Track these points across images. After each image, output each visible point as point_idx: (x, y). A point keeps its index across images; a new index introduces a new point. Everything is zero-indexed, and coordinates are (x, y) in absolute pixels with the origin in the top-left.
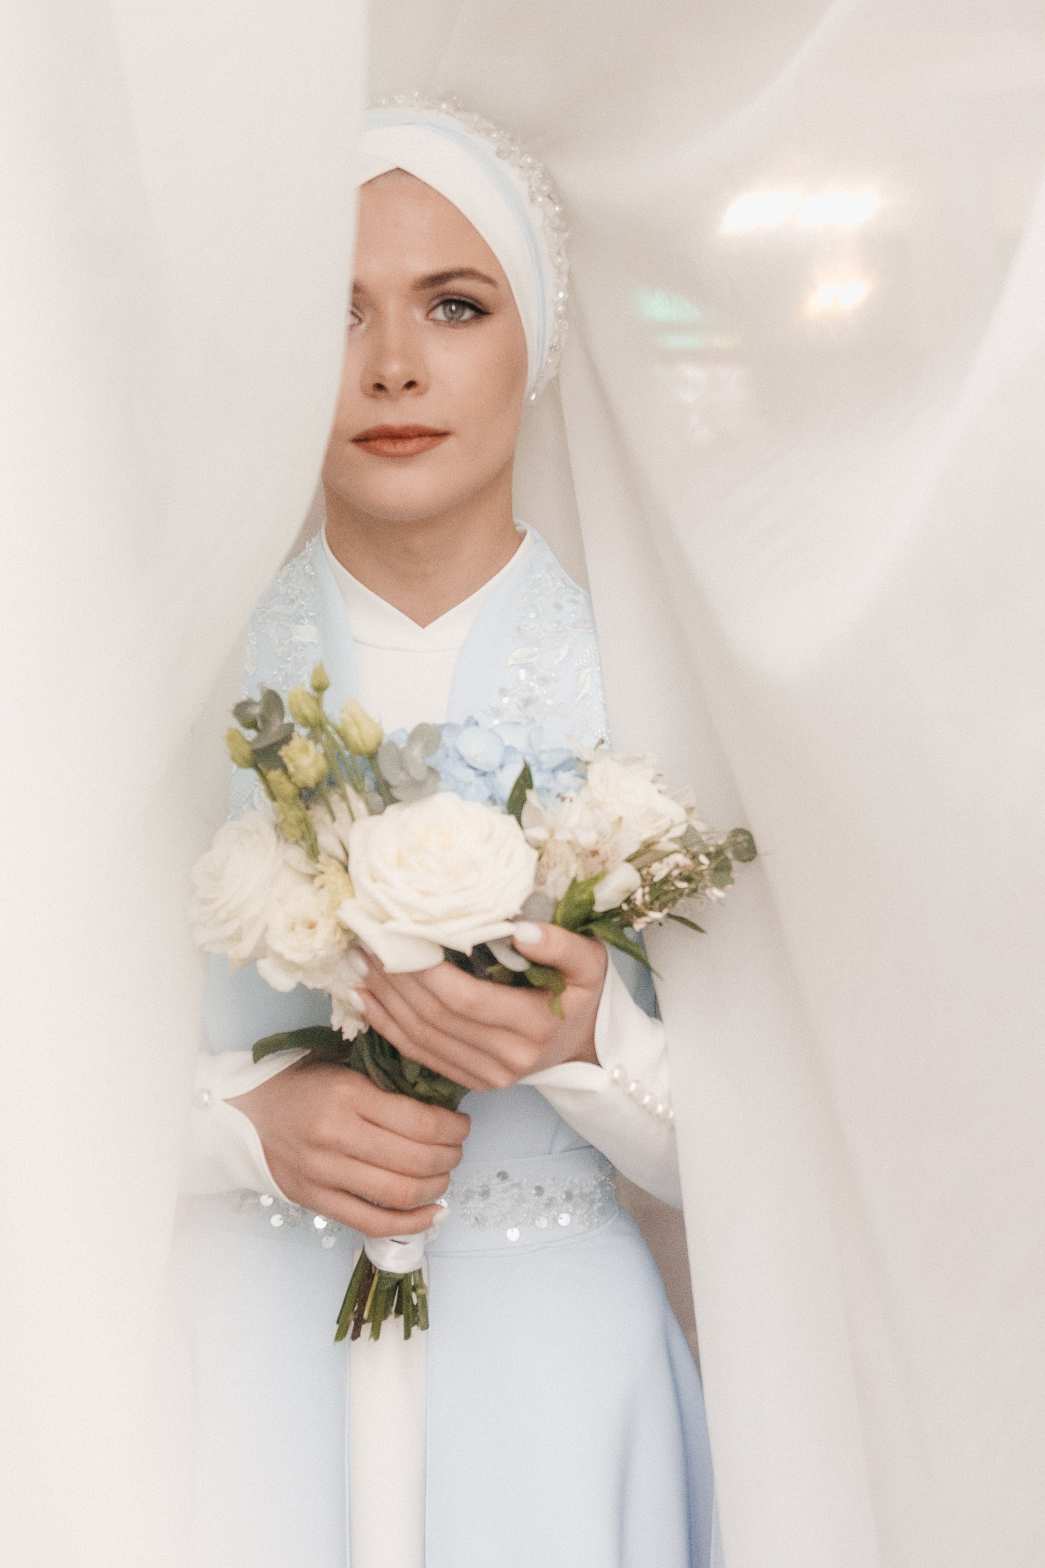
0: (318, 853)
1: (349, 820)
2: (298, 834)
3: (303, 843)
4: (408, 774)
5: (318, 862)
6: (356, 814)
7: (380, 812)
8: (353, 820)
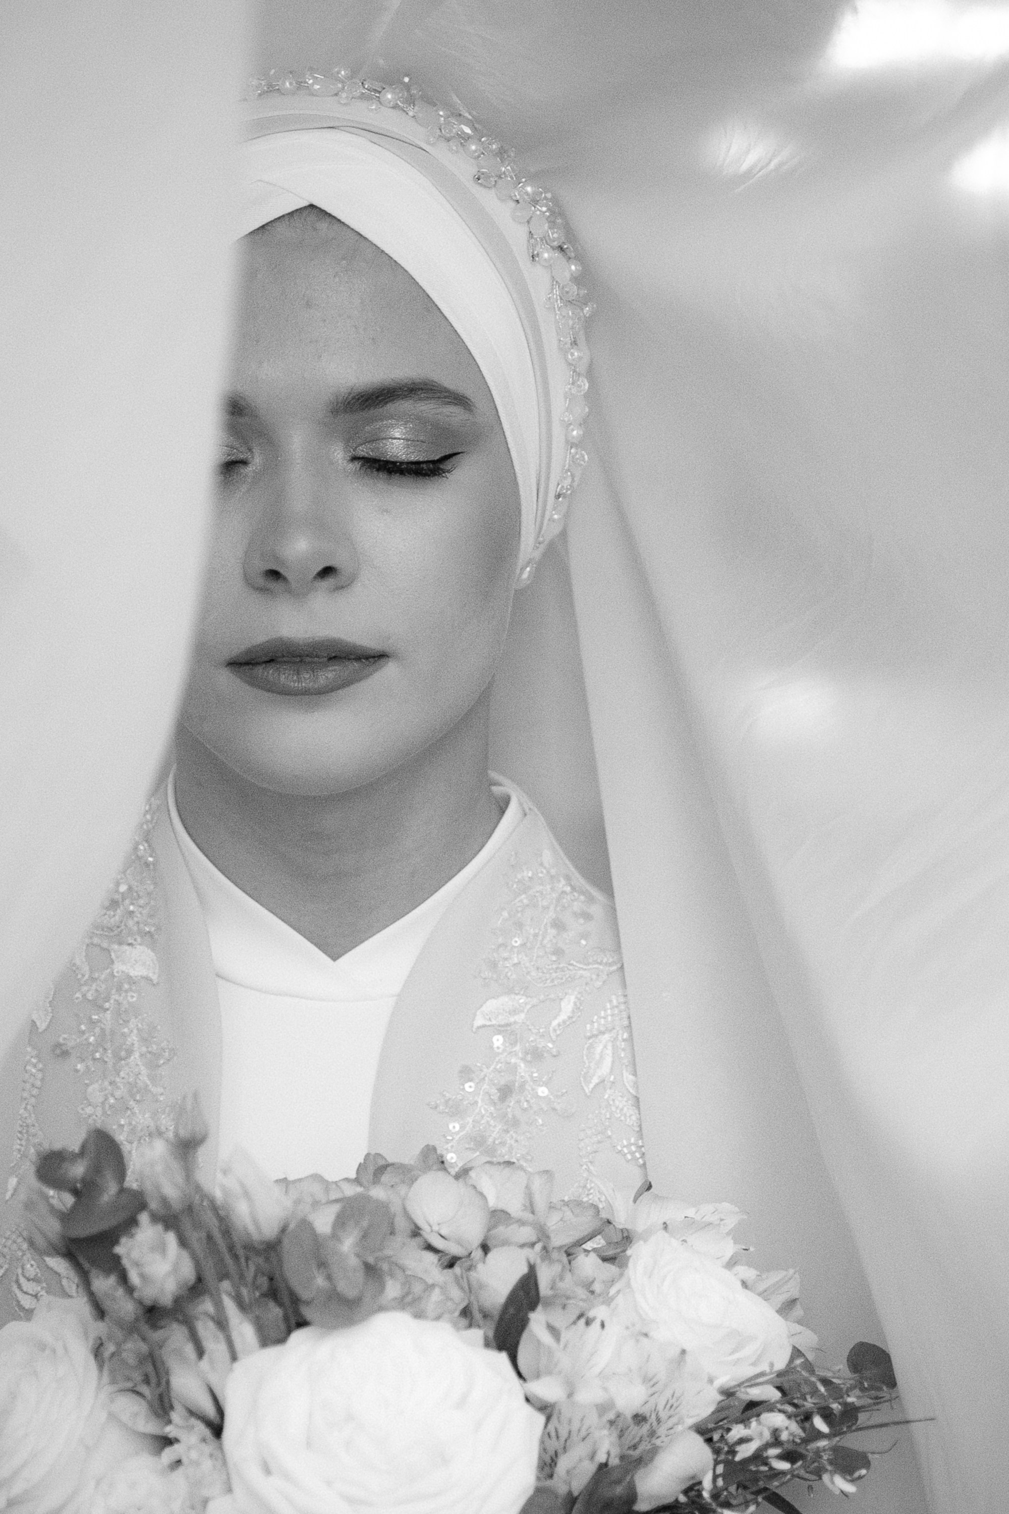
0: (172, 1407)
1: (227, 1356)
2: (137, 1376)
3: (145, 1390)
4: (329, 1278)
5: (170, 1422)
6: (238, 1346)
7: (281, 1340)
8: (234, 1358)
